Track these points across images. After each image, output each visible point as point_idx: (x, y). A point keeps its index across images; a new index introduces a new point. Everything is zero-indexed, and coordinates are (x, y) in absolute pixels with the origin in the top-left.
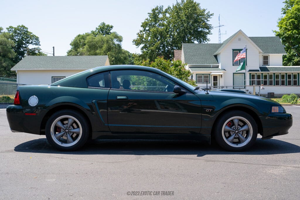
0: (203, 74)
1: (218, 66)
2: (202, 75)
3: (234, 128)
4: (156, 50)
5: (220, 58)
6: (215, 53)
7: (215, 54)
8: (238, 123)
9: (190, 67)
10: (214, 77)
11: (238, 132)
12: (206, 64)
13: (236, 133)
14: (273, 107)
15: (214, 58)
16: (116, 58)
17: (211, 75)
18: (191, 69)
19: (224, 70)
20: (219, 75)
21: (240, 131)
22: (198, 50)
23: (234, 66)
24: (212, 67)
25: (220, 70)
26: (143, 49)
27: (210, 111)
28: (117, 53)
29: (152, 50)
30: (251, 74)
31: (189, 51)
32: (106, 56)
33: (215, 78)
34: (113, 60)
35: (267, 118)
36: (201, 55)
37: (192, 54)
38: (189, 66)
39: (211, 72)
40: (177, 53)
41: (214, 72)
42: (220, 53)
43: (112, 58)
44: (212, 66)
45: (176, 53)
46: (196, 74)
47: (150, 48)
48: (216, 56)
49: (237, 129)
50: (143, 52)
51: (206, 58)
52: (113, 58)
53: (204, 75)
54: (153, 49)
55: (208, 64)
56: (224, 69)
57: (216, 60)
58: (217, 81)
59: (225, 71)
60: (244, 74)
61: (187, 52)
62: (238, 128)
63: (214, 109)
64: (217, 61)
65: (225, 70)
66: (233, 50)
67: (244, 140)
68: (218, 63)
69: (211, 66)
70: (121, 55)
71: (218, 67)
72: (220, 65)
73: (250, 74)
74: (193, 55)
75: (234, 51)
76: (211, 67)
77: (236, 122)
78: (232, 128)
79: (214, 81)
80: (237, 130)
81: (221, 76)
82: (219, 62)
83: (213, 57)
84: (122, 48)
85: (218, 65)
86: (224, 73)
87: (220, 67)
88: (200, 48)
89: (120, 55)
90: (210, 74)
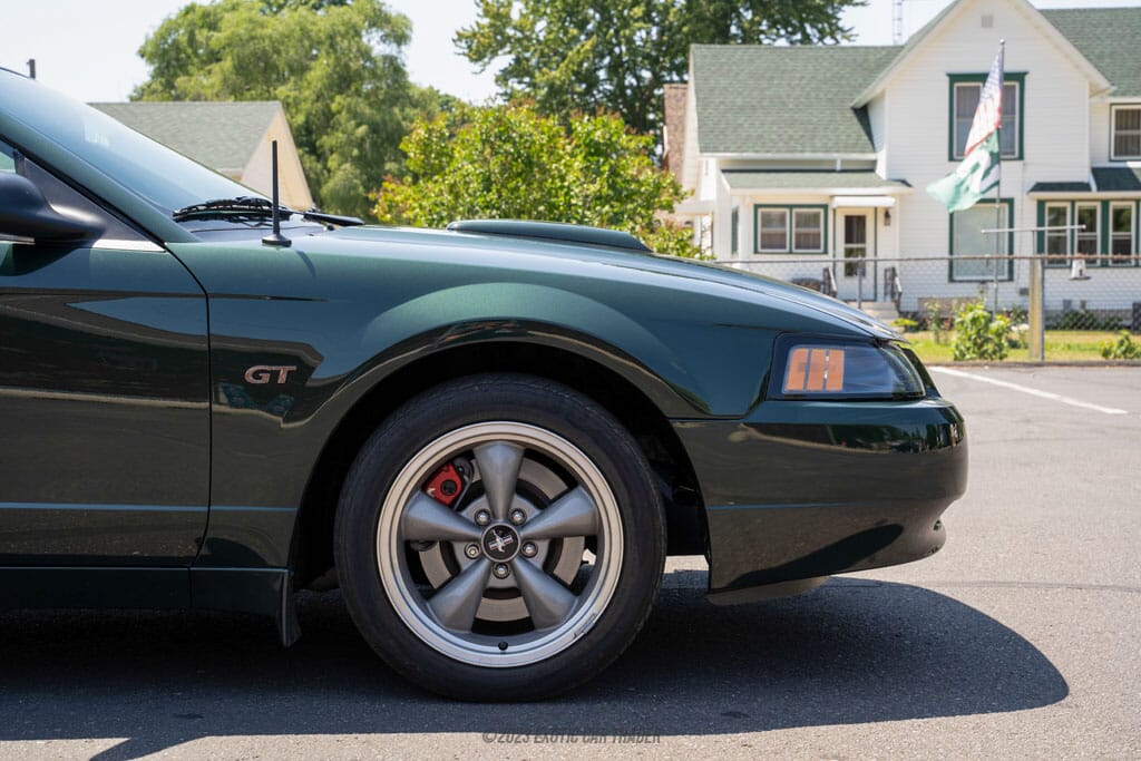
0: (791, 207)
1: (874, 162)
2: (787, 211)
3: (483, 518)
4: (571, 83)
5: (882, 121)
6: (859, 92)
7: (859, 100)
8: (518, 475)
9: (724, 171)
10: (849, 220)
11: (510, 549)
12: (808, 155)
13: (495, 553)
14: (798, 355)
15: (855, 120)
16: (374, 129)
17: (834, 211)
18: (728, 181)
19: (904, 182)
20: (876, 209)
21: (528, 541)
22: (772, 78)
23: (953, 163)
24: (838, 167)
25: (880, 183)
26: (506, 80)
27: (282, 379)
28: (383, 101)
29: (551, 86)
30: (1048, 205)
31: (723, 82)
32: (271, 103)
33: (855, 227)
34: (363, 140)
35: (737, 437)
36: (784, 104)
37: (739, 101)
38: (721, 161)
39: (832, 197)
40: (678, 101)
41: (849, 197)
42: (882, 95)
43: (358, 125)
44: (843, 162)
45: (674, 101)
46: (757, 207)
47: (544, 74)
48: (863, 113)
49: (500, 522)
50: (506, 94)
51: (809, 122)
52: (362, 130)
53: (795, 210)
54: (558, 82)
55: (820, 156)
56: (902, 177)
57: (863, 133)
58: (863, 240)
59: (904, 189)
60: (1006, 206)
61: (712, 90)
62: (509, 517)
63: (305, 370)
64: (865, 138)
65: (909, 185)
66: (954, 78)
67: (557, 610)
68: (874, 150)
69: (834, 162)
70: (402, 110)
71: (872, 170)
72: (881, 157)
73: (1041, 204)
74: (742, 109)
75: (956, 85)
76: (833, 171)
77: (498, 467)
78: (468, 513)
79: (849, 239)
80: (504, 531)
81: (887, 215)
82: (876, 145)
83: (851, 114)
84: (412, 79)
85: (871, 156)
86: (901, 197)
87: (881, 171)
88: (783, 72)
89: (396, 110)
90: (825, 207)
